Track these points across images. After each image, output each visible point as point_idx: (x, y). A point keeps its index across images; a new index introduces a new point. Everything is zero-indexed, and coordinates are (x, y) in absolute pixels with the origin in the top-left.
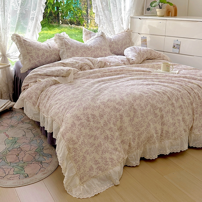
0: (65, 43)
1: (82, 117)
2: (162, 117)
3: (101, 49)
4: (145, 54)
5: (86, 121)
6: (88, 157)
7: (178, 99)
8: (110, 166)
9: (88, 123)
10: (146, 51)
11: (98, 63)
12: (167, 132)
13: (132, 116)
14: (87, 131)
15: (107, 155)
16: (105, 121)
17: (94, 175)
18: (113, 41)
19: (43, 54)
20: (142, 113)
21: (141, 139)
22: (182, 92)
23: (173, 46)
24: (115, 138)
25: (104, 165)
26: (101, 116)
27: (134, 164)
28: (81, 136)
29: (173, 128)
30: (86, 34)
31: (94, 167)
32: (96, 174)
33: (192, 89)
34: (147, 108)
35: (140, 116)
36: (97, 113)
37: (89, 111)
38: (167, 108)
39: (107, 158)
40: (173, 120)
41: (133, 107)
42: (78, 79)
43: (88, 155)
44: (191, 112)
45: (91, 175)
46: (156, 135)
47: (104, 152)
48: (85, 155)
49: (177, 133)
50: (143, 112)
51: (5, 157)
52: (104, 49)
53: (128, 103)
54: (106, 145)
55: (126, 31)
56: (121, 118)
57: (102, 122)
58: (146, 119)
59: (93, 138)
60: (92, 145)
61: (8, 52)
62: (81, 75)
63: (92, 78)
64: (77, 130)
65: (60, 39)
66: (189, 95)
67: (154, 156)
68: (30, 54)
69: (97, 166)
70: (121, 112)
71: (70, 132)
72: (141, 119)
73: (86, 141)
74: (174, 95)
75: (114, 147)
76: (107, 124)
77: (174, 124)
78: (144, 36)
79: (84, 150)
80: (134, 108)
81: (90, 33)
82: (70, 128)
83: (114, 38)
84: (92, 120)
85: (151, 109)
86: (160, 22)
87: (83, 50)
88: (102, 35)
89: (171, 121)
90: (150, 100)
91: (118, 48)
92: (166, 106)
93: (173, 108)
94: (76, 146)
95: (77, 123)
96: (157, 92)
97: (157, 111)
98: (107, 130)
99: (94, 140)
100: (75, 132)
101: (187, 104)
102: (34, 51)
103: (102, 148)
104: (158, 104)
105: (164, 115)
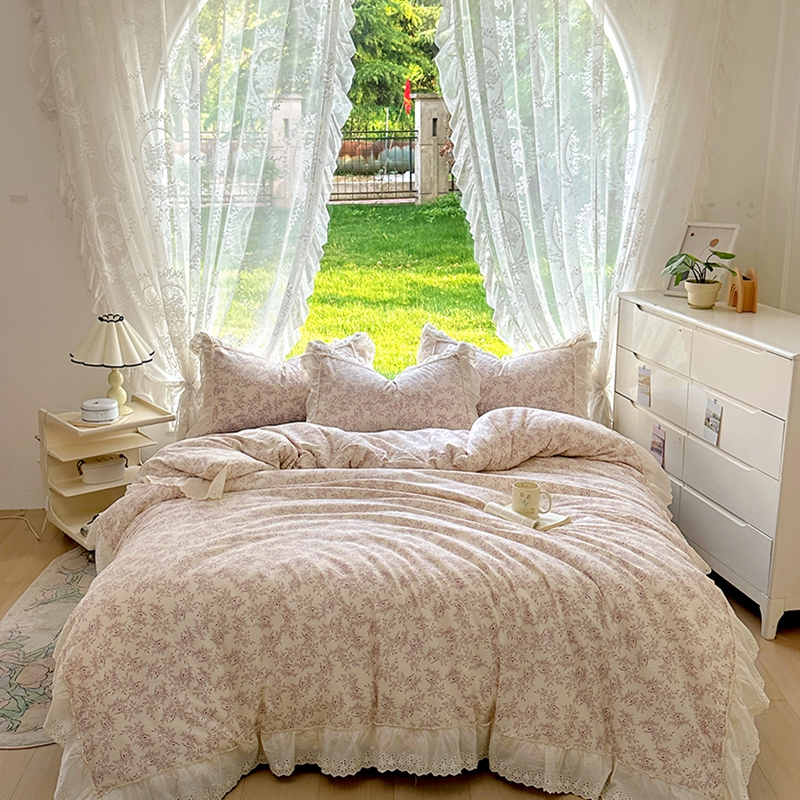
1: (124, 608)
2: (375, 651)
3: (428, 399)
4: (537, 438)
5: (130, 620)
6: (120, 721)
8: (181, 759)
9: (137, 627)
10: (545, 428)
11: (346, 450)
12: (389, 701)
13: (276, 628)
14: (131, 647)
15: (178, 726)
16: (189, 628)
17: (131, 774)
18: (502, 375)
19: (258, 398)
20: (309, 624)
21: (301, 704)
23: (705, 417)
24: (214, 680)
25: (163, 751)
26: (179, 614)
28: (108, 660)
31: (136, 749)
32: (139, 773)
33: (511, 586)
34: (327, 615)
36: (168, 604)
37: (149, 596)
38: (399, 628)
39: (175, 734)
41: (283, 602)
42: (245, 493)
43: (122, 715)
45: (124, 772)
46: (355, 702)
47: (169, 714)
48: (111, 713)
49: (421, 711)
50: (312, 623)
53: (271, 589)
54: (181, 697)
55: (570, 346)
56: (238, 629)
57: (180, 629)
58: (320, 646)
59: (145, 670)
60: (138, 689)
64: (100, 640)
65: (316, 359)
66: (490, 602)
68: (221, 395)
69: (147, 749)
70: (240, 612)
73: (121, 674)
75: (205, 706)
76: (192, 638)
78: (644, 364)
79: (110, 699)
80: (285, 606)
81: (438, 342)
83: (510, 366)
84: (151, 620)
85: (344, 621)
88: (459, 357)
92: (397, 621)
93: (420, 633)
94: (89, 683)
95: (106, 622)
97: (363, 631)
98: (191, 654)
99: (147, 676)
100: (93, 647)
102: (234, 386)
103: (167, 703)
104: (367, 609)
105: (382, 649)
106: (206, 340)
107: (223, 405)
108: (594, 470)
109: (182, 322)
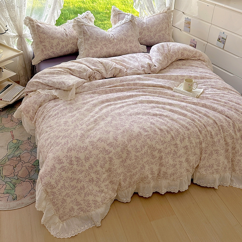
0: (84, 32)
1: (64, 160)
2: (161, 158)
3: (126, 40)
4: (175, 55)
5: (68, 165)
6: (68, 200)
7: (184, 139)
8: (93, 208)
9: (71, 166)
10: (177, 51)
11: (112, 70)
12: (165, 173)
13: (124, 157)
14: (69, 174)
15: (91, 198)
16: (91, 164)
17: (74, 215)
18: (146, 27)
19: (58, 44)
20: (136, 155)
21: (133, 180)
22: (192, 129)
23: (218, 38)
24: (102, 180)
25: (86, 207)
26: (87, 159)
27: (125, 200)
28: (61, 181)
29: (173, 169)
30: (114, 15)
31: (76, 208)
33: (205, 126)
34: (143, 150)
35: (133, 158)
36: (82, 156)
37: (74, 154)
38: (169, 149)
39: (89, 201)
40: (174, 161)
41: (126, 148)
42: (82, 94)
44: (198, 152)
45: (71, 215)
46: (152, 175)
47: (86, 194)
48: (65, 198)
49: (177, 174)
50: (138, 154)
51: (2, 167)
52: (130, 41)
53: (121, 144)
54: (90, 188)
55: (166, 12)
56: (111, 161)
57: (87, 165)
58: (141, 161)
59: (76, 181)
60: (74, 187)
61: (24, 32)
62: (86, 88)
63: (98, 93)
64: (57, 174)
65: (79, 26)
66: (199, 133)
67: (147, 195)
68: (43, 44)
69: (79, 207)
70: (110, 155)
71: (48, 176)
72: (134, 161)
73: (66, 184)
74: (179, 134)
75: (99, 189)
76: (93, 168)
77: (175, 166)
78: (188, 17)
79: (64, 194)
81: (119, 14)
82: (49, 172)
83: (147, 22)
84: (75, 163)
85: (149, 151)
86: (208, 6)
87: (104, 43)
88: (132, 21)
89: (171, 162)
90: (148, 140)
91: (151, 35)
92: (168, 147)
93: (176, 149)
94: (54, 190)
95: (58, 166)
96: (160, 129)
97: (156, 153)
99: (77, 183)
100: (55, 177)
101: (195, 143)
102: (48, 40)
103: (85, 191)
104: (157, 145)
105: (163, 157)
106: (31, 20)
107: (45, 48)
108: (194, 65)
109: (15, 11)
